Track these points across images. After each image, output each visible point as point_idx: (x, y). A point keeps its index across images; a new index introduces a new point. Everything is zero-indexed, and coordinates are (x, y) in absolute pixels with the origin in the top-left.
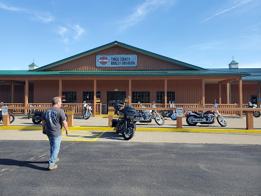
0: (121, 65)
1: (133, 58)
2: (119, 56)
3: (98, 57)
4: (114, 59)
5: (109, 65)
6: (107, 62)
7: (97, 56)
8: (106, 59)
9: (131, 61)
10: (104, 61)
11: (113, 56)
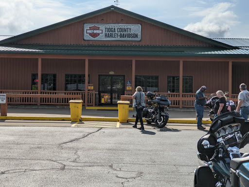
0: (119, 38)
1: (136, 29)
2: (116, 26)
3: (87, 27)
4: (109, 30)
5: (102, 37)
6: (98, 34)
7: (85, 25)
8: (98, 29)
9: (132, 32)
10: (95, 32)
11: (108, 26)
